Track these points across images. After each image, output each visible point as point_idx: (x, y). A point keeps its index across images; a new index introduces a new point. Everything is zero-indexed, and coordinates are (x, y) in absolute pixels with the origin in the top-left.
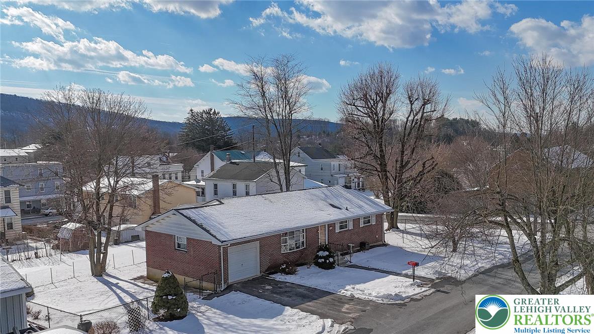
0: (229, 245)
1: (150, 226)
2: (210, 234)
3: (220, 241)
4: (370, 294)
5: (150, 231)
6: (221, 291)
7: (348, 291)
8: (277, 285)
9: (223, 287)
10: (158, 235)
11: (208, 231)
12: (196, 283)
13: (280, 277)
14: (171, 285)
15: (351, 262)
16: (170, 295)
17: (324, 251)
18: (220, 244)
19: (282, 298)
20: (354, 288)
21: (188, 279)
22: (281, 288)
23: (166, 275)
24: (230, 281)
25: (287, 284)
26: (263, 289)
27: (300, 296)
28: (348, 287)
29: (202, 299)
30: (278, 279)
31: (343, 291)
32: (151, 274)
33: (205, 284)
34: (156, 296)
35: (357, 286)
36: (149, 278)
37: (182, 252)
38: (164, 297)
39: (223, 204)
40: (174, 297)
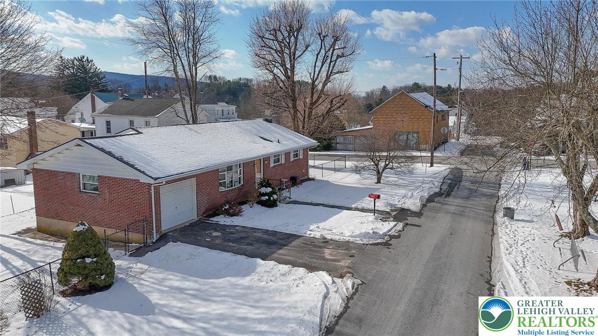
0: (164, 183)
1: (41, 162)
2: (136, 169)
3: (152, 178)
4: (342, 233)
5: (39, 170)
6: (153, 243)
7: (315, 231)
8: (225, 230)
9: (155, 237)
10: (51, 174)
11: (132, 166)
12: (121, 235)
13: (224, 219)
14: (89, 242)
15: (290, 198)
16: (88, 257)
17: (267, 187)
18: (152, 181)
19: (241, 246)
20: (318, 227)
21: (110, 232)
22: (232, 233)
23: (81, 228)
24: (164, 228)
25: (237, 228)
26: (210, 236)
27: (263, 243)
28: (312, 227)
29: (130, 256)
30: (222, 223)
31: (309, 232)
32: (43, 225)
33: (133, 236)
34: (64, 260)
35: (321, 225)
36: (42, 231)
37: (91, 195)
38: (79, 260)
39: (142, 133)
40: (95, 260)
